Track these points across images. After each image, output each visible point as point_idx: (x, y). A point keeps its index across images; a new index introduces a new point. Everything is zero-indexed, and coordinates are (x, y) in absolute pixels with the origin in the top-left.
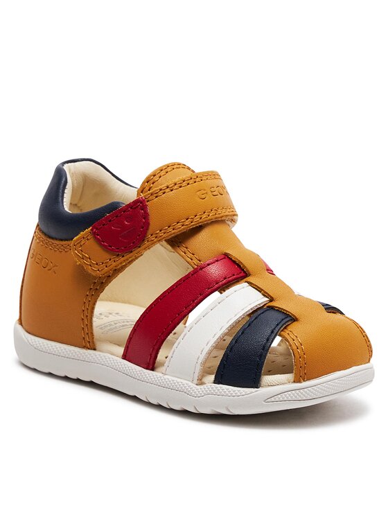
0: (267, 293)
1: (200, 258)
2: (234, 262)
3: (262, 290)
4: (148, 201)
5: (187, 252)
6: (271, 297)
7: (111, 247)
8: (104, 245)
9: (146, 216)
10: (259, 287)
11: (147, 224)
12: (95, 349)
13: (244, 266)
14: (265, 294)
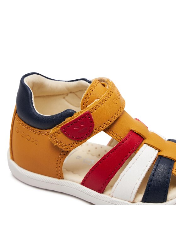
0: (157, 148)
1: (120, 136)
2: (137, 134)
3: (154, 147)
4: (91, 112)
5: (113, 133)
6: (159, 150)
7: (74, 137)
8: (70, 137)
9: (92, 121)
10: (152, 146)
11: (93, 125)
12: (63, 179)
13: (142, 135)
14: (156, 149)
